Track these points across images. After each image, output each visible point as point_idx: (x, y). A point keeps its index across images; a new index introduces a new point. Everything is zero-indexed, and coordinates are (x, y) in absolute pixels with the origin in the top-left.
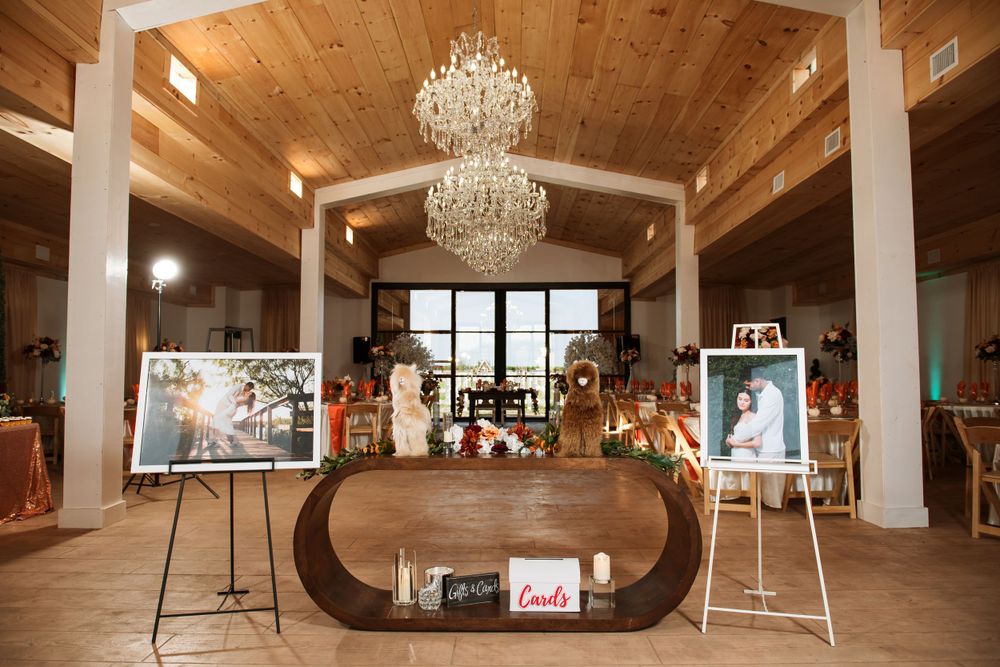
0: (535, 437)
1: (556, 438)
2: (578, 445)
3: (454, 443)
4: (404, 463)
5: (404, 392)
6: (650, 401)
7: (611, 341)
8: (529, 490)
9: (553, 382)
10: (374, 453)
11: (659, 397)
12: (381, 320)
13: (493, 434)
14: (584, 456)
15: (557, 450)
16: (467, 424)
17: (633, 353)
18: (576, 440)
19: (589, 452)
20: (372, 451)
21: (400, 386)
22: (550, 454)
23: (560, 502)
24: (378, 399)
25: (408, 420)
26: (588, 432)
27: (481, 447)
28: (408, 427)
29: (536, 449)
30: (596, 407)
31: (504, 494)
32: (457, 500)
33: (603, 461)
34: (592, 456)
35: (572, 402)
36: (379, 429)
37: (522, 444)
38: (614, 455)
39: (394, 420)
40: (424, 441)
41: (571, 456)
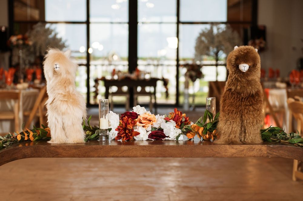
0: (192, 124)
1: (215, 125)
2: (238, 132)
3: (110, 130)
4: (60, 151)
5: (59, 78)
6: (279, 88)
7: (239, 32)
8: (168, 173)
9: (183, 71)
10: (29, 140)
11: (288, 85)
12: (18, 11)
13: (150, 121)
14: (244, 143)
15: (215, 137)
16: (123, 110)
17: (261, 43)
18: (237, 127)
19: (249, 139)
20: (26, 139)
21: (55, 72)
22: (207, 141)
23: (199, 184)
24: (19, 86)
25: (64, 107)
26: (248, 119)
27: (138, 134)
28: (63, 114)
29: (193, 135)
30: (258, 93)
31: (145, 176)
32: (101, 182)
33: (264, 148)
34: (252, 143)
35: (233, 88)
36: (21, 115)
37: (179, 131)
38: (274, 142)
39: (48, 107)
40: (81, 128)
41: (231, 143)
